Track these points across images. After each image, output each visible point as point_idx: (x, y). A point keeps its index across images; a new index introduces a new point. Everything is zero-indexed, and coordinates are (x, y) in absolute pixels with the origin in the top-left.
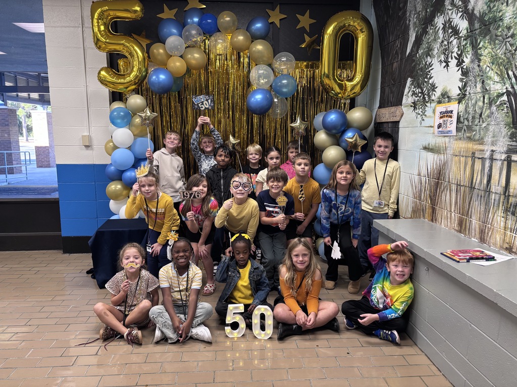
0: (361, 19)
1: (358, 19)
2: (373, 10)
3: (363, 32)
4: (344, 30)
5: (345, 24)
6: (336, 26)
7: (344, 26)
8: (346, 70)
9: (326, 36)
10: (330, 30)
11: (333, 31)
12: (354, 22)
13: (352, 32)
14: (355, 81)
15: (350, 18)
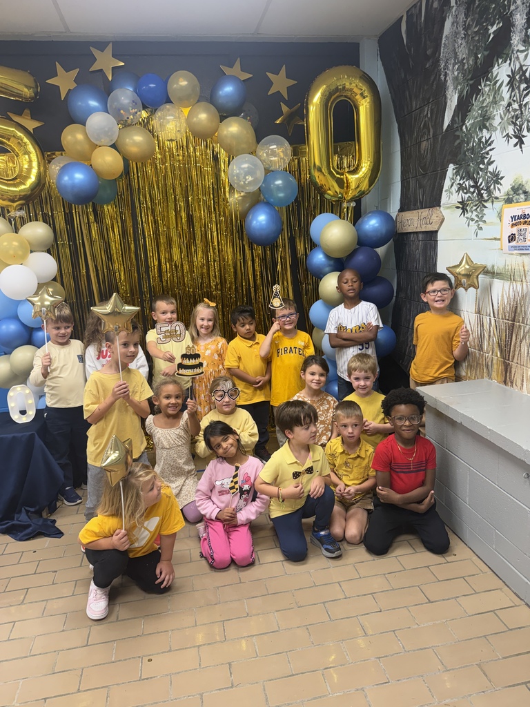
0: (361, 77)
1: (356, 78)
2: (380, 63)
3: (364, 98)
4: (338, 97)
5: (337, 87)
6: (325, 91)
7: (337, 90)
8: (346, 156)
9: (312, 107)
10: (317, 98)
11: (321, 99)
12: (351, 84)
13: (349, 99)
14: (361, 173)
15: (344, 77)
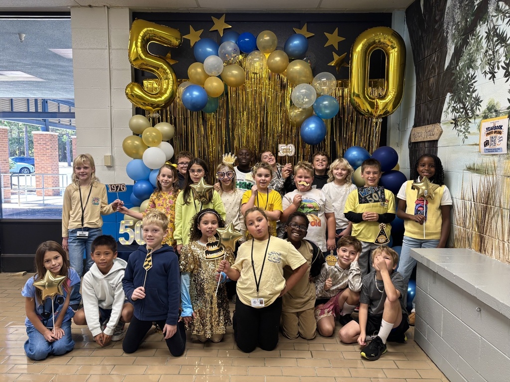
0: (392, 35)
1: (388, 35)
2: (406, 26)
3: (394, 48)
4: (374, 48)
5: (375, 41)
6: (365, 43)
7: (374, 42)
8: (378, 88)
9: (355, 54)
10: (359, 48)
11: (362, 48)
12: (385, 38)
13: (383, 49)
14: (387, 99)
15: (380, 34)
